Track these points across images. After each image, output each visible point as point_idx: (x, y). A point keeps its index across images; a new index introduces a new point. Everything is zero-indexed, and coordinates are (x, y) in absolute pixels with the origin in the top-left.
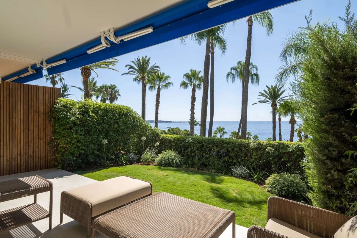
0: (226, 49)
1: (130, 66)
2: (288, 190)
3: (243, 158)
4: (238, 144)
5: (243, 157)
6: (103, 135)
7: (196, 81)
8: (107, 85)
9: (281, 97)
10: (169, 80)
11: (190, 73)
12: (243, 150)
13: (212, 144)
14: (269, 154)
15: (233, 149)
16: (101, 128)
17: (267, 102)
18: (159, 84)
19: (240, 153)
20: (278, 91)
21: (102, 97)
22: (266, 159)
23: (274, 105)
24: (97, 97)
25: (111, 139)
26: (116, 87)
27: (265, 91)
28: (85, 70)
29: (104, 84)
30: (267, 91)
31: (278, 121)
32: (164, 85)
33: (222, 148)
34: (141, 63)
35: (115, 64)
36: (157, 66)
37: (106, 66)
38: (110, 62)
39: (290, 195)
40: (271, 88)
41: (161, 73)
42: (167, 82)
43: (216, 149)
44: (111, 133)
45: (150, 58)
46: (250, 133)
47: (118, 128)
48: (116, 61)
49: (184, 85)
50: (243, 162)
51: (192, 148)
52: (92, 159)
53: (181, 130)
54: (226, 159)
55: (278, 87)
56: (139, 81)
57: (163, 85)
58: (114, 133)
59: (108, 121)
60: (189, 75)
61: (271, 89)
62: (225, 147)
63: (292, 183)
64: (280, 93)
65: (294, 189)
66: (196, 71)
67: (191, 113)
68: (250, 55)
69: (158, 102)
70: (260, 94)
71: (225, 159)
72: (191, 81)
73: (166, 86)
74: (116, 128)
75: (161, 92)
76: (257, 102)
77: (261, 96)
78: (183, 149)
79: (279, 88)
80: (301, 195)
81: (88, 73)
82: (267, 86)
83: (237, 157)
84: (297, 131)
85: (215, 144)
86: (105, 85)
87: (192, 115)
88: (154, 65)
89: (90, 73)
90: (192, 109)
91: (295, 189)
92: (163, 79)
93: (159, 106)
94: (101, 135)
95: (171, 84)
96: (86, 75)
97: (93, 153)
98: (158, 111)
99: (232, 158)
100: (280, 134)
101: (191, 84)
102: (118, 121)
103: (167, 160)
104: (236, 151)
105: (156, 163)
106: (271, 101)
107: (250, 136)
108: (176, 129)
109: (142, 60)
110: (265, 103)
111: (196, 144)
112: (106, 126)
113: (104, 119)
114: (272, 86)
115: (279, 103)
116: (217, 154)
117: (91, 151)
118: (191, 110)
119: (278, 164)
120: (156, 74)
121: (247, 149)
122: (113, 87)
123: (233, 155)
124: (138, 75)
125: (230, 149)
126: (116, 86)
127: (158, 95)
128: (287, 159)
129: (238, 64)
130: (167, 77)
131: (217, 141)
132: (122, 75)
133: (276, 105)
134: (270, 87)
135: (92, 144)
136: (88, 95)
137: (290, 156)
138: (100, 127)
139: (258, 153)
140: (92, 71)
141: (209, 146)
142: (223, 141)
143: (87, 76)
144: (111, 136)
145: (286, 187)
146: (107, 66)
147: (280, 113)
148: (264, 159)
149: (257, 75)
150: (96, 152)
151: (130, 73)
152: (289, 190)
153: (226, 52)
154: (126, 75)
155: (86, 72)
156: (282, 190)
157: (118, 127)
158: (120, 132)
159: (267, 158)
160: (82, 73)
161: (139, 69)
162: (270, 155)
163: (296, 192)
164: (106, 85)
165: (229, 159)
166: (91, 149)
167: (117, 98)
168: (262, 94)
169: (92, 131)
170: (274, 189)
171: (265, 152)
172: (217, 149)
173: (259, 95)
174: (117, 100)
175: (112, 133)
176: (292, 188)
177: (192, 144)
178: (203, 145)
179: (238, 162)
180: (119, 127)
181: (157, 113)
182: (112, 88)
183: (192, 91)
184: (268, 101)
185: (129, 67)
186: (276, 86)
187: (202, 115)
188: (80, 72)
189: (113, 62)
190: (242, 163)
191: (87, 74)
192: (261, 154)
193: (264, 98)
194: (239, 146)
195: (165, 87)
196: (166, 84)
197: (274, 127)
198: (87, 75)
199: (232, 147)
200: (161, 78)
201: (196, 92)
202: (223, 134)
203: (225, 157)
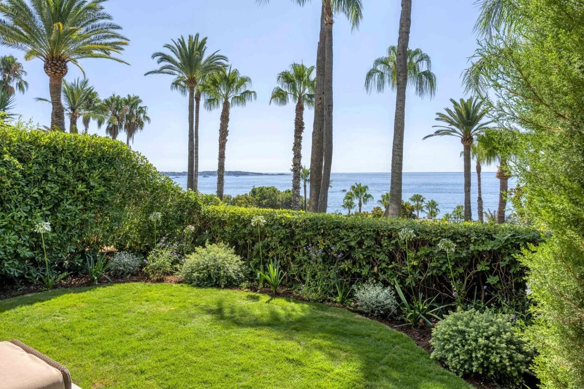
0: (361, 17)
1: (163, 54)
2: (486, 358)
3: (384, 265)
4: (374, 231)
5: (384, 261)
6: (44, 209)
7: (304, 90)
8: (122, 97)
9: (481, 122)
10: (249, 87)
11: (292, 72)
12: (385, 244)
13: (313, 229)
14: (444, 256)
15: (360, 244)
16: (39, 194)
17: (452, 133)
18: (227, 95)
19: (378, 253)
20: (475, 111)
21: (110, 123)
22: (439, 269)
23: (467, 140)
24: (100, 124)
25: (67, 218)
26: (140, 101)
27: (448, 110)
28: (52, 60)
29: (114, 95)
30: (453, 110)
31: (476, 171)
32: (238, 97)
33: (336, 240)
34: (188, 50)
35: (122, 49)
36: (221, 56)
37: (103, 53)
38: (110, 44)
39: (492, 373)
40: (460, 104)
41: (231, 71)
42: (242, 90)
43: (321, 241)
44: (66, 205)
45: (206, 38)
46: (421, 196)
47: (86, 192)
48: (124, 41)
49: (279, 96)
50: (385, 273)
51: (269, 239)
52: (12, 269)
53: (279, 193)
54: (346, 265)
55: (475, 102)
56: (184, 87)
57: (235, 97)
58: (77, 205)
59: (59, 176)
60: (289, 76)
61: (461, 106)
62: (343, 238)
63: (498, 340)
64: (478, 114)
65: (501, 357)
66: (303, 66)
67: (295, 156)
68: (408, 26)
69: (224, 133)
70: (438, 116)
71: (342, 266)
72: (294, 88)
73: (242, 99)
74: (82, 193)
75: (230, 112)
76: (433, 132)
77: (441, 120)
78: (249, 241)
79: (476, 104)
80: (519, 371)
81: (60, 67)
82: (451, 100)
83: (371, 261)
84: (513, 193)
85: (320, 229)
86: (116, 96)
87: (297, 160)
88: (216, 54)
89: (65, 67)
90: (297, 146)
91: (504, 356)
92: (236, 84)
93: (226, 141)
94: (37, 210)
95: (253, 94)
96: (56, 72)
97: (17, 255)
98: (224, 152)
99: (360, 264)
100: (480, 199)
101: (295, 95)
102: (86, 176)
103: (204, 269)
104: (369, 247)
105: (180, 276)
106: (461, 130)
107: (420, 203)
108: (267, 189)
109: (189, 43)
110: (450, 134)
111: (278, 229)
112: (53, 188)
113: (48, 171)
114: (462, 100)
115: (476, 134)
116: (324, 254)
117: (10, 249)
118: (294, 149)
119: (466, 279)
120: (219, 73)
121: (394, 242)
122: (133, 102)
123: (362, 257)
124: (181, 75)
125: (353, 244)
126: (140, 98)
127: (225, 118)
128: (488, 268)
129: (390, 53)
130: (244, 80)
131: (325, 222)
132: (145, 75)
133: (471, 139)
134: (459, 102)
135: (13, 233)
136: (59, 117)
137: (495, 260)
138: (36, 190)
139: (419, 254)
140: (70, 65)
141: (307, 234)
142: (339, 223)
143: (57, 74)
144: (68, 211)
145: (482, 349)
146: (106, 52)
147: (479, 156)
148: (434, 268)
149: (428, 75)
150: (27, 253)
151: (164, 70)
152: (489, 358)
153: (361, 22)
154: (155, 75)
155: (55, 65)
156: (471, 357)
157: (85, 190)
158: (91, 201)
159: (439, 265)
160: (46, 67)
161: (184, 63)
162: (446, 258)
163: (506, 367)
164: (118, 97)
165: (353, 267)
166: (9, 245)
167: (141, 125)
168: (441, 117)
169: (10, 200)
170: (451, 355)
171: (436, 251)
172: (324, 242)
173: (437, 119)
174: (142, 129)
175: (70, 204)
176: (497, 353)
177: (268, 229)
178: (293, 233)
179: (374, 274)
180: (91, 190)
181: (222, 156)
182: (131, 103)
183: (296, 110)
184: (454, 131)
185: (159, 57)
186: (470, 100)
187: (312, 160)
188: (43, 66)
189: (116, 43)
190: (382, 277)
191: (57, 69)
192: (427, 255)
193: (447, 125)
194: (374, 236)
195: (239, 100)
196: (242, 94)
197: (468, 184)
198: (59, 72)
199: (359, 239)
200: (230, 81)
201: (304, 112)
202: (365, 201)
203: (343, 261)
